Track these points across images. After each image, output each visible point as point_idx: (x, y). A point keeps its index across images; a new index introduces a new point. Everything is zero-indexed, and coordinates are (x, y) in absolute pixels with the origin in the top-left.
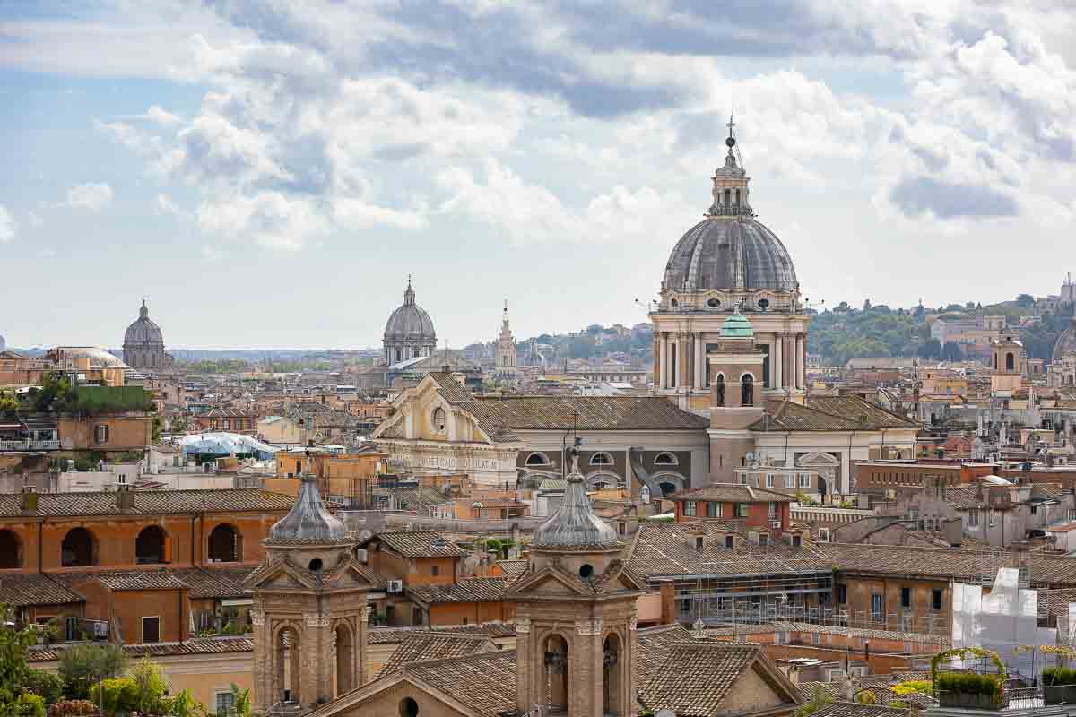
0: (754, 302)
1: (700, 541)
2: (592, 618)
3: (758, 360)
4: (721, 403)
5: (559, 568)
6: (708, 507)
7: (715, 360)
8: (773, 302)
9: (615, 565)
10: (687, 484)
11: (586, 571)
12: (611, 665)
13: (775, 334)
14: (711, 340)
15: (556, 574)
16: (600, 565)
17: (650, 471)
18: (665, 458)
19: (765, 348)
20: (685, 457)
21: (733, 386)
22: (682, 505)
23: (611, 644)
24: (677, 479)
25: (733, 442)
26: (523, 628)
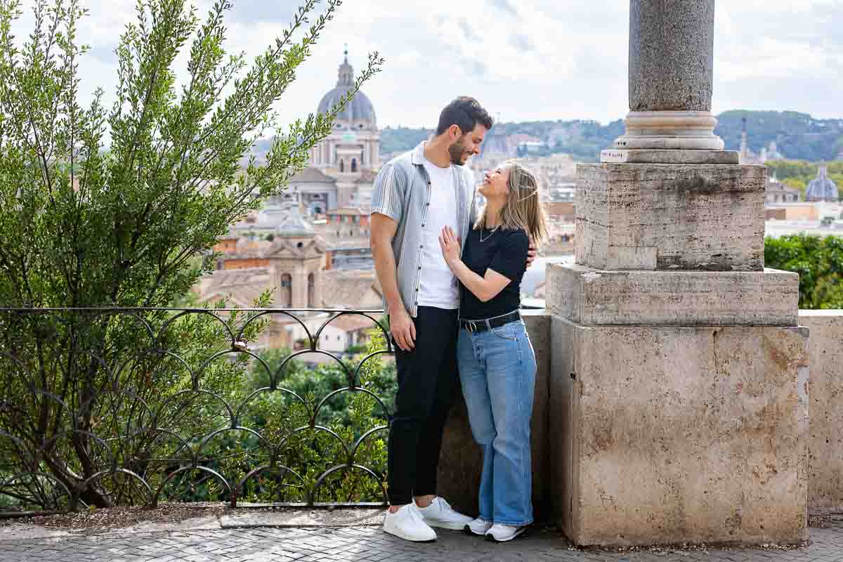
0: (356, 125)
1: (338, 233)
2: (303, 265)
3: (359, 152)
4: (342, 170)
5: (288, 243)
6: (341, 217)
7: (340, 151)
8: (365, 125)
9: (313, 242)
10: (327, 208)
11: (300, 245)
12: (310, 286)
13: (366, 140)
14: (337, 143)
15: (286, 246)
16: (306, 242)
17: (310, 201)
18: (316, 196)
19: (362, 146)
20: (325, 195)
21: (348, 163)
22: (330, 217)
23: (311, 277)
24: (322, 205)
25: (347, 189)
26: (272, 270)
